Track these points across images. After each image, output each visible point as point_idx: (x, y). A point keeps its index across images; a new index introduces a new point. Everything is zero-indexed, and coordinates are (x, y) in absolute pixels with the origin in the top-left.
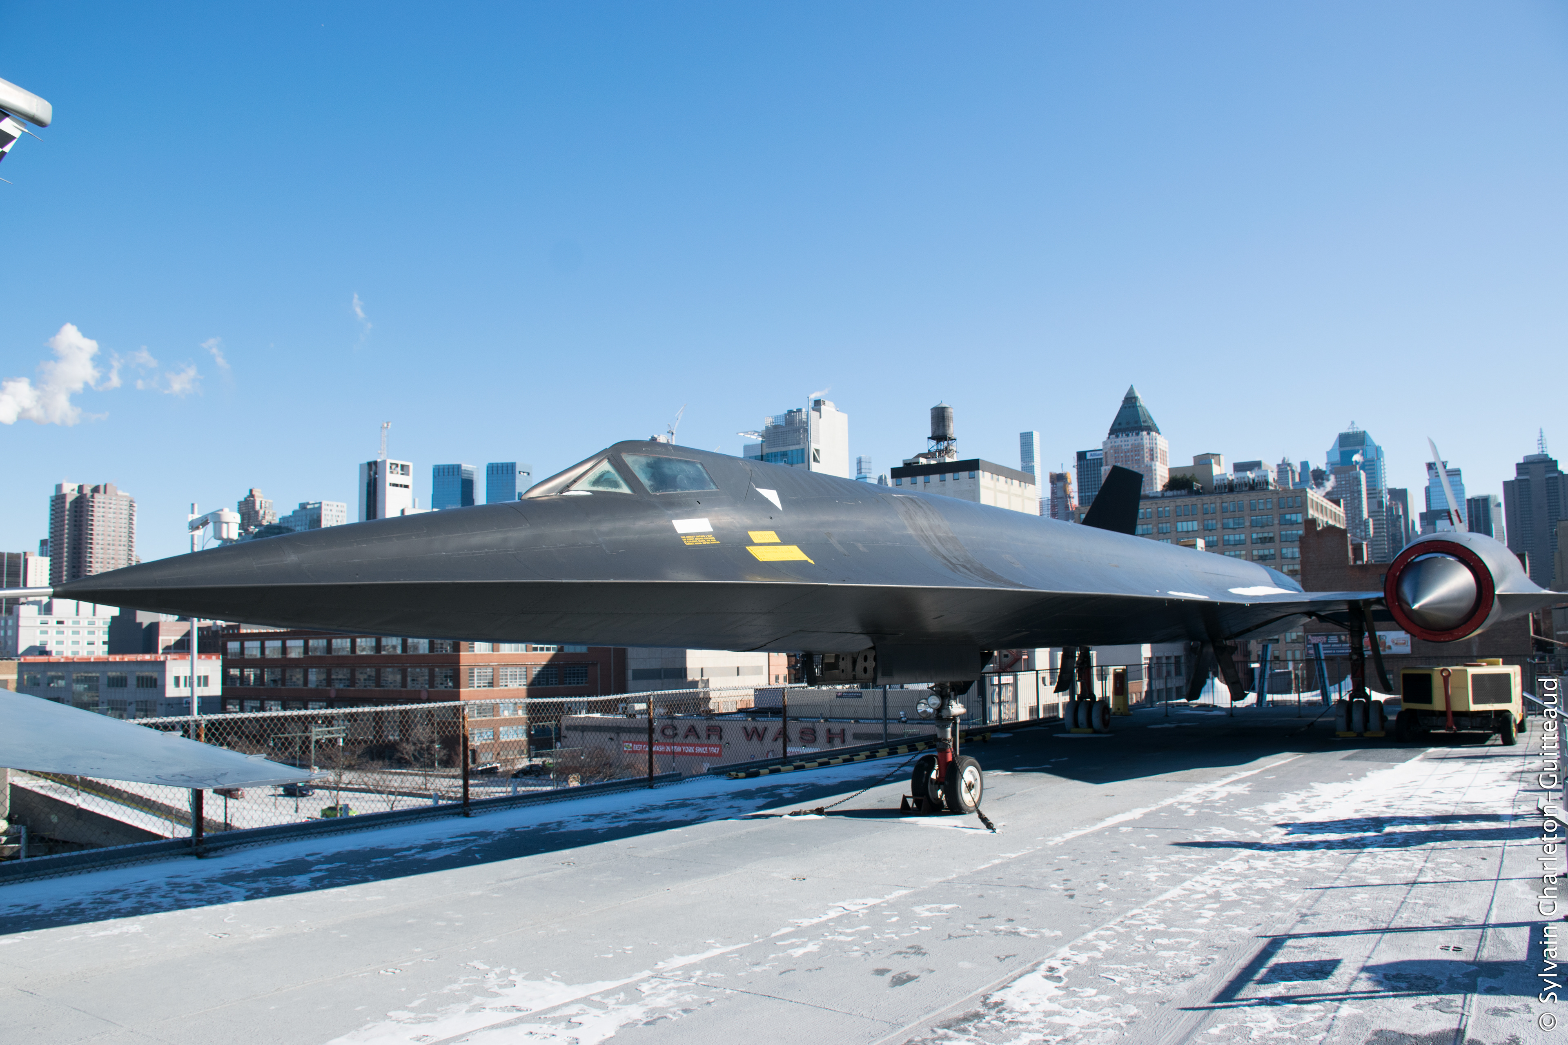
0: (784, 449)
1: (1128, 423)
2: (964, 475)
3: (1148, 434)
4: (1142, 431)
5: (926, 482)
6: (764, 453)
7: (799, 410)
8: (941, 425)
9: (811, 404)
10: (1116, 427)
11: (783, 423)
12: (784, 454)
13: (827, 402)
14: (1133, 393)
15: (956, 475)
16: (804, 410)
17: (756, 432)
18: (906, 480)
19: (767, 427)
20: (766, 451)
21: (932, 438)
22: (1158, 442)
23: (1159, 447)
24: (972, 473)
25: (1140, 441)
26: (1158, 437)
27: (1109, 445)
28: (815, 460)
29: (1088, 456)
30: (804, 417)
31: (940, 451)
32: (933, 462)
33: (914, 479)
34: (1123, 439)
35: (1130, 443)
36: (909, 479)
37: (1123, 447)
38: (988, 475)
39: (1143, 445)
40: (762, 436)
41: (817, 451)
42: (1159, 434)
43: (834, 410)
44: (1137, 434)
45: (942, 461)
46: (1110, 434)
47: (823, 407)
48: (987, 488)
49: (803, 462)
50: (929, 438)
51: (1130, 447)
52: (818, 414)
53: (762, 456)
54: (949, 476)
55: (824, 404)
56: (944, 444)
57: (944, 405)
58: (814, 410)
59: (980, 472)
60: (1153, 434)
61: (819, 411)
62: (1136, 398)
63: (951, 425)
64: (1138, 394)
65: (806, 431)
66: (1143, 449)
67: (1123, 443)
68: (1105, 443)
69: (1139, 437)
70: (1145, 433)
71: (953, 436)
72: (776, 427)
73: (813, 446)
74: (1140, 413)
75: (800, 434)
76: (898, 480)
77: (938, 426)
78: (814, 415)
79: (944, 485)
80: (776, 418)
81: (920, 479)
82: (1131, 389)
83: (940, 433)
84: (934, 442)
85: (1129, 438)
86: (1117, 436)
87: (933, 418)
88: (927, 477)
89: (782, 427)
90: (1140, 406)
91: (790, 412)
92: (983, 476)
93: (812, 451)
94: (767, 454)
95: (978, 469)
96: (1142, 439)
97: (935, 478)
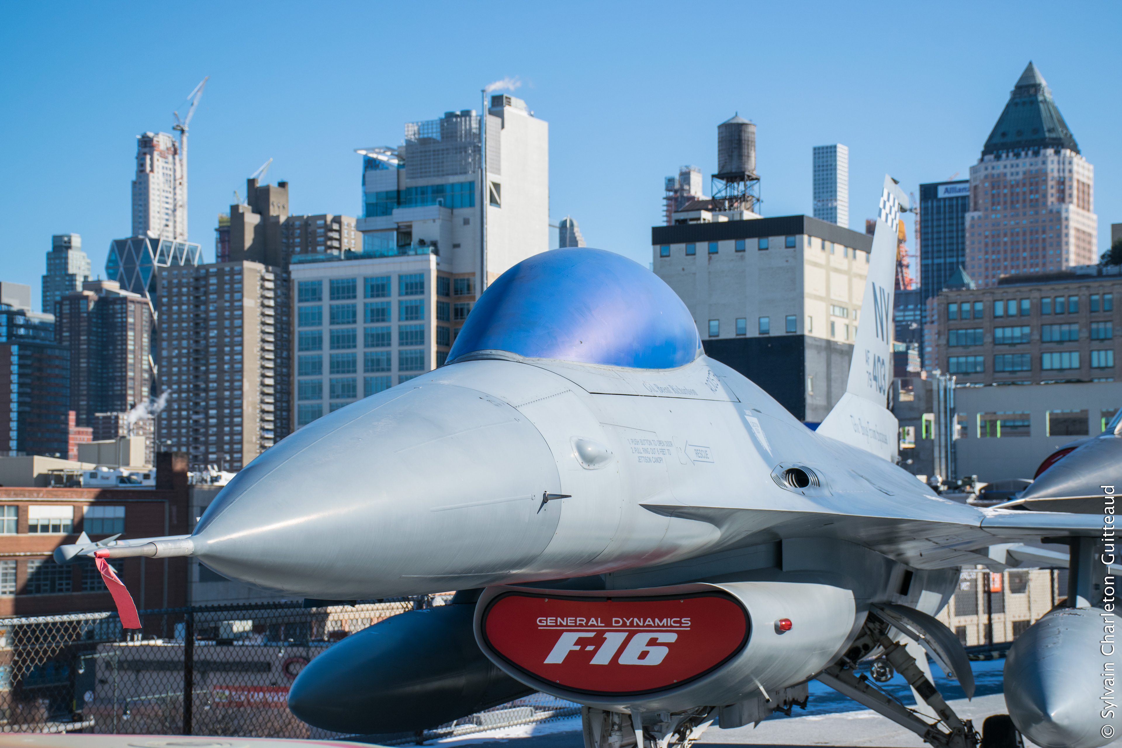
0: (437, 181)
1: (1020, 133)
2: (778, 241)
3: (1057, 153)
4: (1046, 147)
5: (713, 252)
6: (403, 187)
7: (466, 114)
8: (735, 153)
9: (487, 103)
10: (996, 140)
11: (436, 135)
12: (439, 190)
13: (513, 100)
14: (1033, 76)
15: (764, 242)
16: (474, 113)
17: (389, 149)
18: (678, 249)
19: (408, 142)
20: (406, 183)
21: (719, 176)
22: (1075, 168)
23: (1075, 176)
24: (791, 239)
25: (1040, 166)
26: (1077, 160)
27: (982, 173)
28: (493, 201)
29: (941, 193)
30: (474, 125)
31: (732, 199)
32: (723, 219)
33: (691, 246)
34: (1008, 163)
35: (1021, 169)
36: (683, 246)
37: (1009, 177)
38: (816, 242)
39: (1046, 174)
40: (399, 157)
41: (497, 186)
42: (1078, 152)
43: (525, 114)
44: (1036, 154)
45: (737, 218)
46: (984, 153)
47: (507, 109)
48: (816, 264)
49: (472, 205)
50: (713, 176)
51: (1020, 177)
52: (499, 120)
53: (398, 192)
54: (751, 243)
55: (509, 103)
56: (739, 188)
57: (742, 119)
58: (491, 113)
59: (806, 237)
60: (1068, 152)
61: (500, 115)
62: (1037, 87)
63: (753, 154)
64: (1042, 80)
65: (478, 150)
66: (1045, 181)
67: (1008, 171)
68: (974, 170)
69: (1040, 159)
70: (1050, 151)
71: (756, 173)
72: (424, 142)
73: (490, 178)
74: (1044, 114)
75: (468, 155)
76: (665, 247)
77: (731, 156)
78: (492, 122)
79: (742, 258)
80: (424, 125)
81: (702, 247)
82: (1029, 70)
83: (733, 168)
84: (720, 184)
85: (1020, 161)
86: (998, 158)
87: (721, 141)
88: (713, 244)
89: (435, 141)
90: (1045, 101)
91: (450, 115)
92: (810, 243)
93: (488, 185)
94: (409, 190)
95: (801, 232)
96: (1044, 163)
97: (727, 246)
